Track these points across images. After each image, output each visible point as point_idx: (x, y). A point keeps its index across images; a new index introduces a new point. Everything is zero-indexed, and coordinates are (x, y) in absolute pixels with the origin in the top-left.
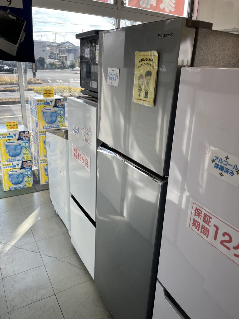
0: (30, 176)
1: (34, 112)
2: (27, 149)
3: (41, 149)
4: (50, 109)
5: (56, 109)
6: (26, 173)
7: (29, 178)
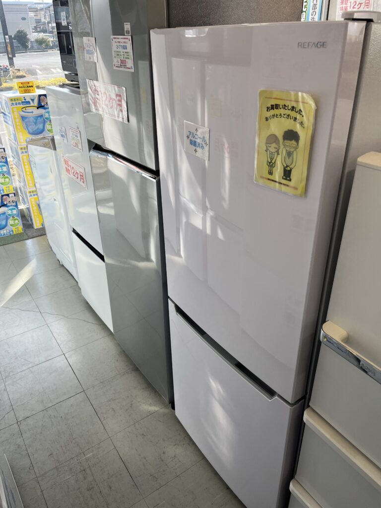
0: (17, 216)
1: (8, 117)
2: (6, 176)
3: (27, 175)
4: (32, 112)
5: (41, 111)
6: (10, 212)
7: (15, 220)
